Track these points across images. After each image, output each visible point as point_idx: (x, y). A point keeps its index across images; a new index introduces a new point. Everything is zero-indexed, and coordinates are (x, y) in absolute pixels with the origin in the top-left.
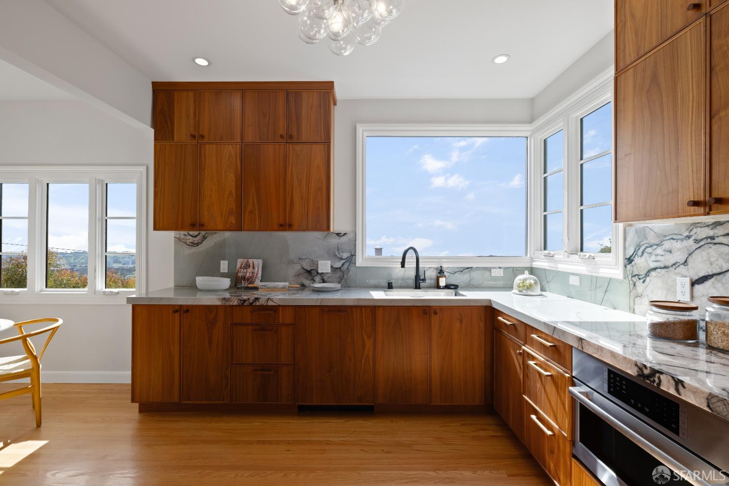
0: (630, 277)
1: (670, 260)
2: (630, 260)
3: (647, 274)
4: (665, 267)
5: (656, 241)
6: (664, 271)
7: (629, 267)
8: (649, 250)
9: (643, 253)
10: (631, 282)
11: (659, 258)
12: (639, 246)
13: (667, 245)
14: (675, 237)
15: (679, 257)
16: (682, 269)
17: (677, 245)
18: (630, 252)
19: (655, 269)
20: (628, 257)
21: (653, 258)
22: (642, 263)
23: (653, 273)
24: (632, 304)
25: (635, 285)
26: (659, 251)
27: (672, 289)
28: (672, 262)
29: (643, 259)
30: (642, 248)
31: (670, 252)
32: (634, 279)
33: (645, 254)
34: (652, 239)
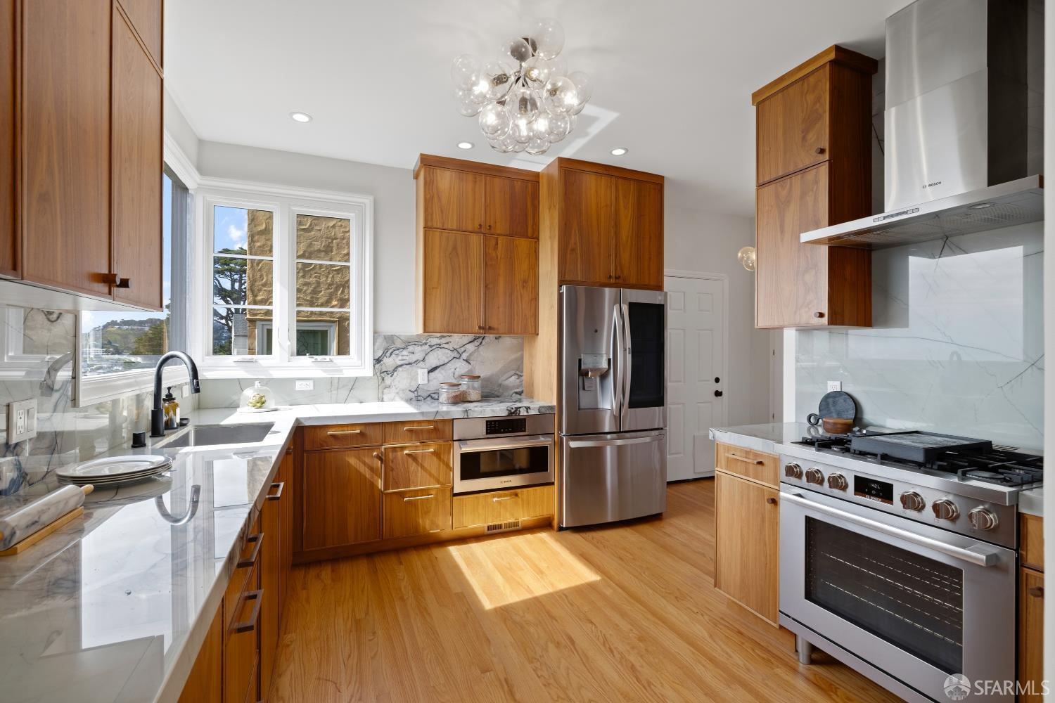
0: (378, 374)
1: (413, 358)
2: (378, 361)
3: (395, 370)
4: (409, 364)
5: (403, 346)
6: (409, 366)
7: (377, 366)
8: (396, 352)
9: (391, 354)
10: (380, 378)
11: (405, 358)
12: (386, 350)
13: (411, 348)
14: (417, 343)
15: (419, 356)
16: (421, 364)
17: (417, 349)
18: (379, 354)
19: (401, 365)
20: (377, 358)
21: (400, 358)
22: (389, 362)
23: (400, 369)
24: (380, 395)
25: (383, 380)
26: (405, 352)
27: (415, 378)
28: (415, 360)
29: (391, 359)
30: (390, 351)
31: (413, 353)
32: (383, 375)
33: (393, 355)
34: (399, 344)
